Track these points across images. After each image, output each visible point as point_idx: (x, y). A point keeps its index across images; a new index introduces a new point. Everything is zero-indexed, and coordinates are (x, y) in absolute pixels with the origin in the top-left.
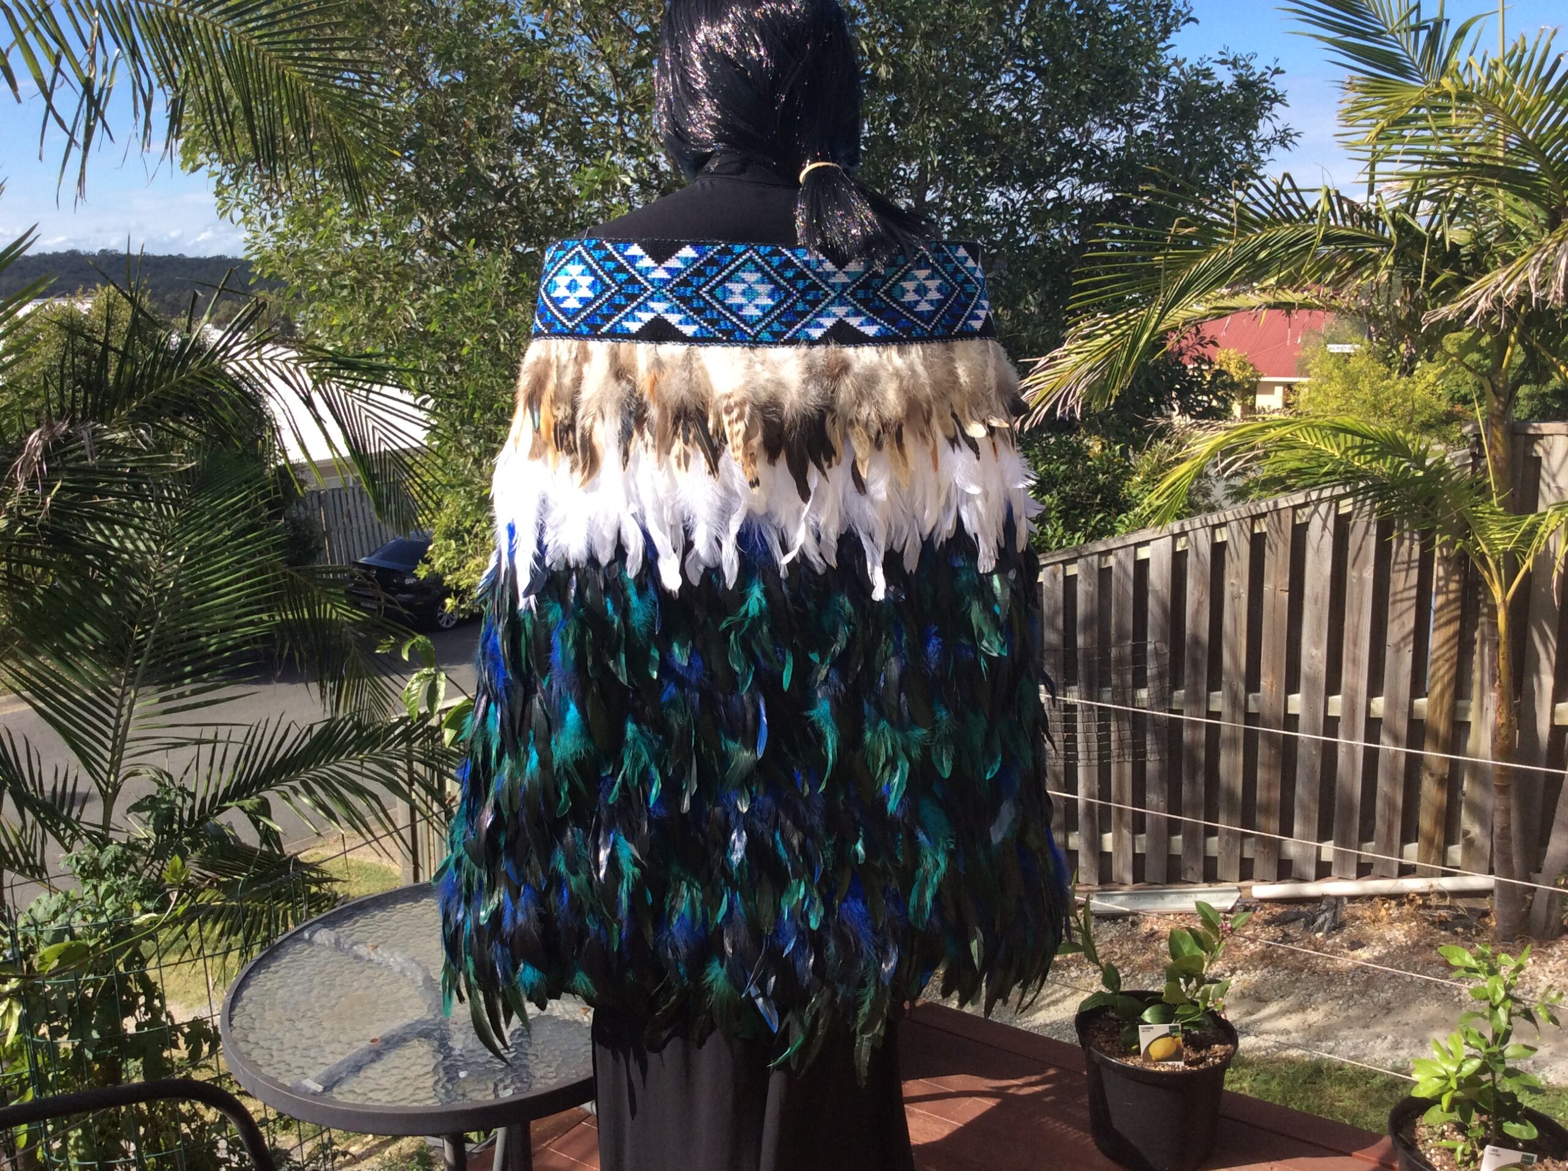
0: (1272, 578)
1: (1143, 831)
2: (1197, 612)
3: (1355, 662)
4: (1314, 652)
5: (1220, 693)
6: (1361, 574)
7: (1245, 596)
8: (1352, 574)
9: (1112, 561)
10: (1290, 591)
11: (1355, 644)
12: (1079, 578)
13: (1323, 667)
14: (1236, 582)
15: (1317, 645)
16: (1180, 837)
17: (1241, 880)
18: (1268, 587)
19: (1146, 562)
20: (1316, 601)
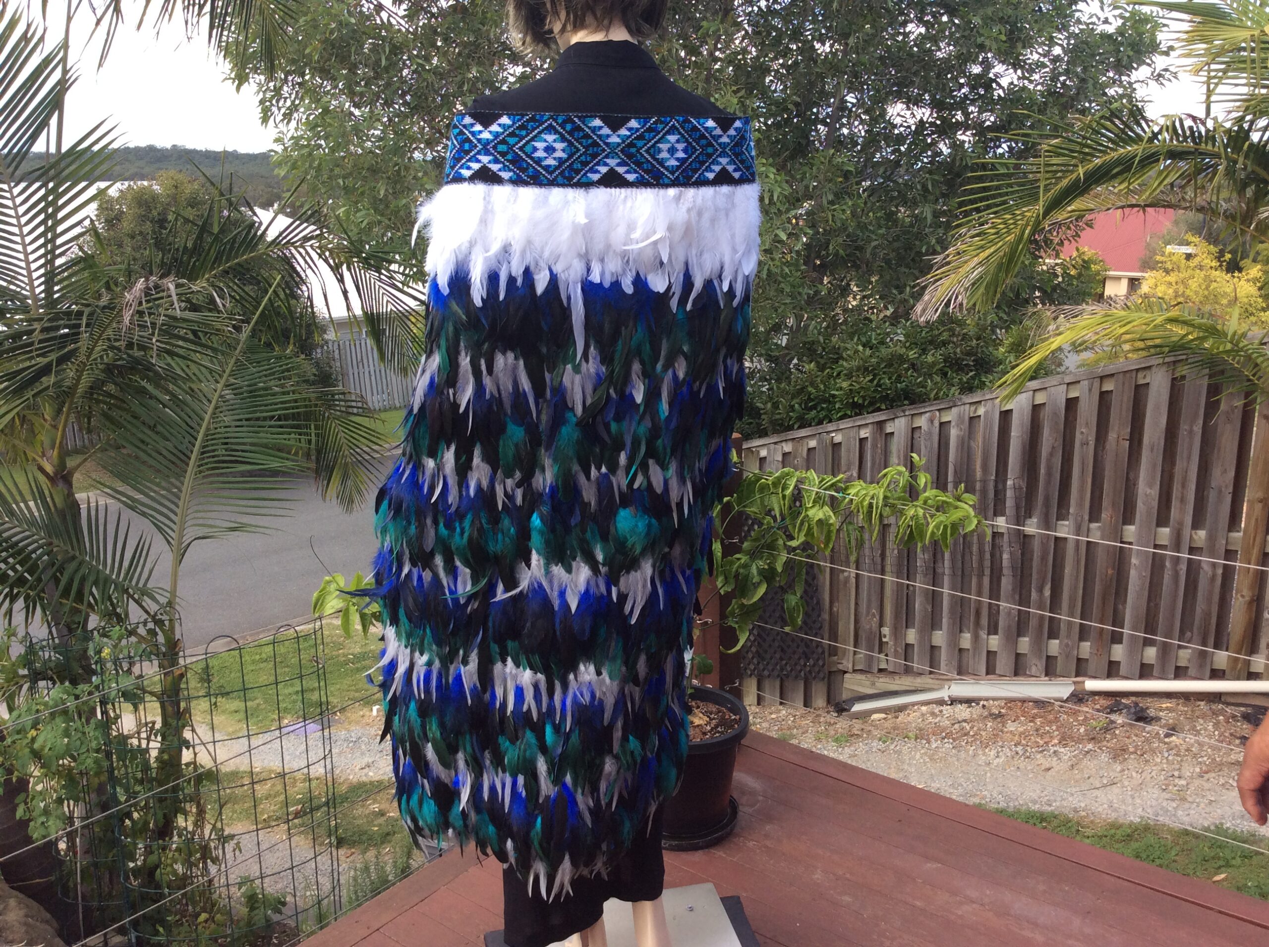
0: (1116, 428)
1: (996, 633)
2: (1051, 454)
3: (1183, 500)
4: (1149, 491)
5: (1067, 523)
6: (1191, 427)
7: (1092, 443)
8: (1184, 427)
9: (981, 411)
10: (1131, 440)
11: (1184, 486)
12: (953, 424)
13: (1155, 504)
14: (1085, 431)
15: (1151, 487)
16: (1027, 639)
17: (1076, 676)
18: (1112, 436)
19: (1010, 412)
20: (1152, 450)
